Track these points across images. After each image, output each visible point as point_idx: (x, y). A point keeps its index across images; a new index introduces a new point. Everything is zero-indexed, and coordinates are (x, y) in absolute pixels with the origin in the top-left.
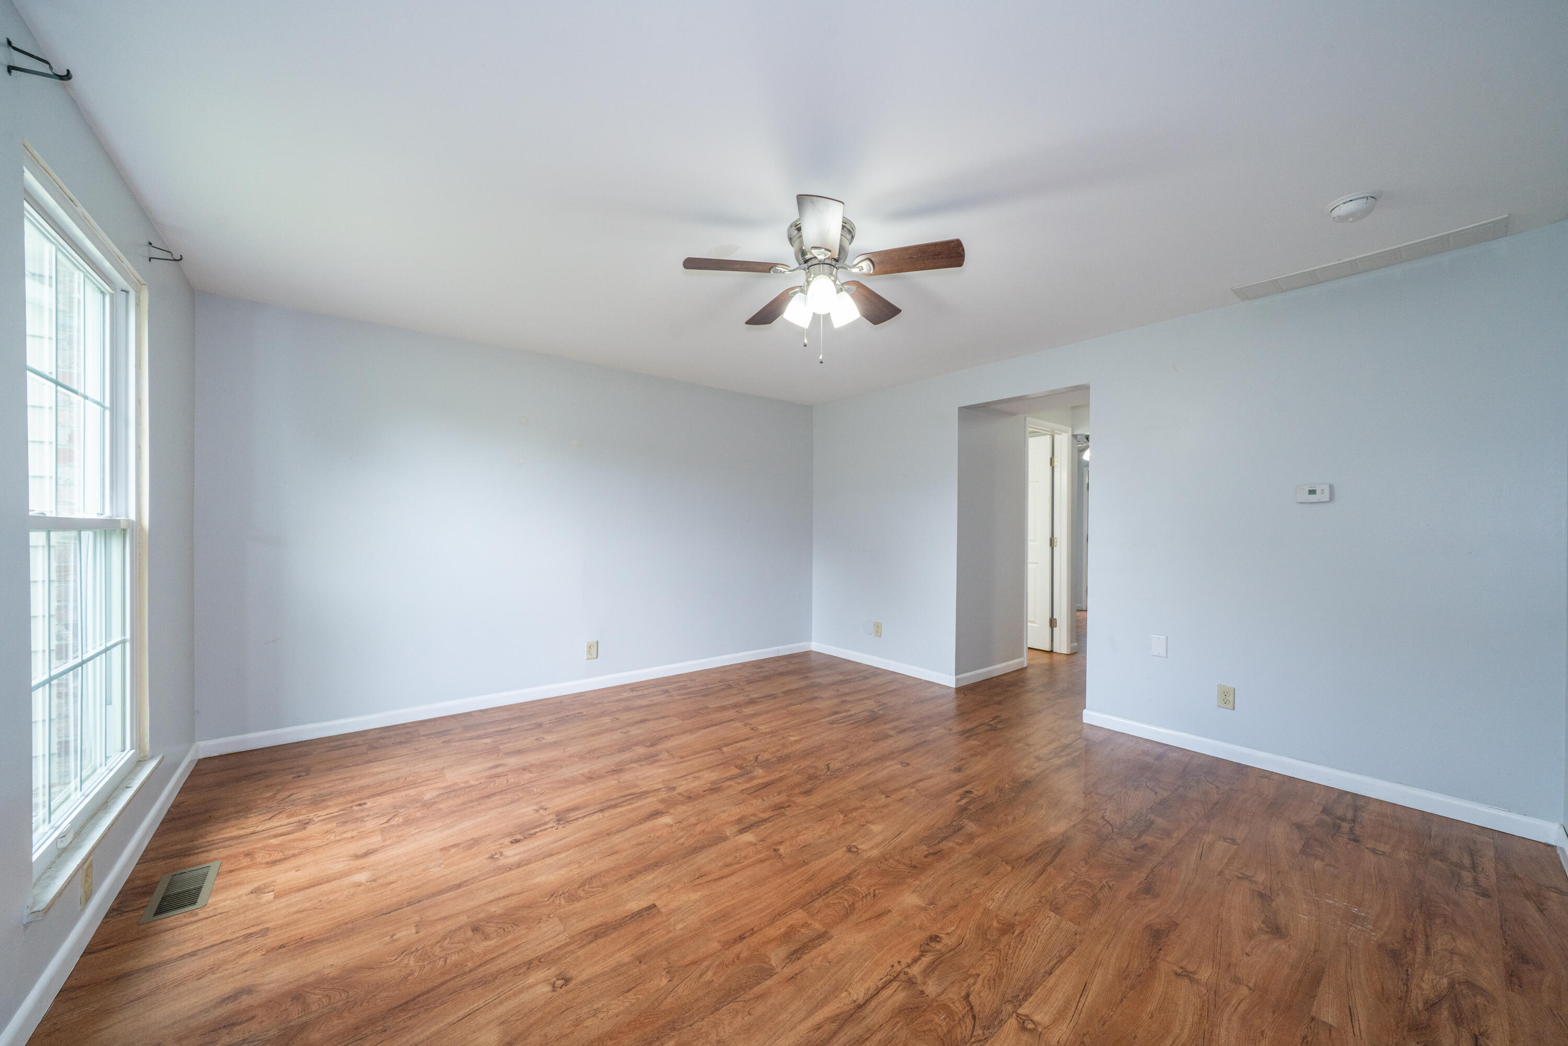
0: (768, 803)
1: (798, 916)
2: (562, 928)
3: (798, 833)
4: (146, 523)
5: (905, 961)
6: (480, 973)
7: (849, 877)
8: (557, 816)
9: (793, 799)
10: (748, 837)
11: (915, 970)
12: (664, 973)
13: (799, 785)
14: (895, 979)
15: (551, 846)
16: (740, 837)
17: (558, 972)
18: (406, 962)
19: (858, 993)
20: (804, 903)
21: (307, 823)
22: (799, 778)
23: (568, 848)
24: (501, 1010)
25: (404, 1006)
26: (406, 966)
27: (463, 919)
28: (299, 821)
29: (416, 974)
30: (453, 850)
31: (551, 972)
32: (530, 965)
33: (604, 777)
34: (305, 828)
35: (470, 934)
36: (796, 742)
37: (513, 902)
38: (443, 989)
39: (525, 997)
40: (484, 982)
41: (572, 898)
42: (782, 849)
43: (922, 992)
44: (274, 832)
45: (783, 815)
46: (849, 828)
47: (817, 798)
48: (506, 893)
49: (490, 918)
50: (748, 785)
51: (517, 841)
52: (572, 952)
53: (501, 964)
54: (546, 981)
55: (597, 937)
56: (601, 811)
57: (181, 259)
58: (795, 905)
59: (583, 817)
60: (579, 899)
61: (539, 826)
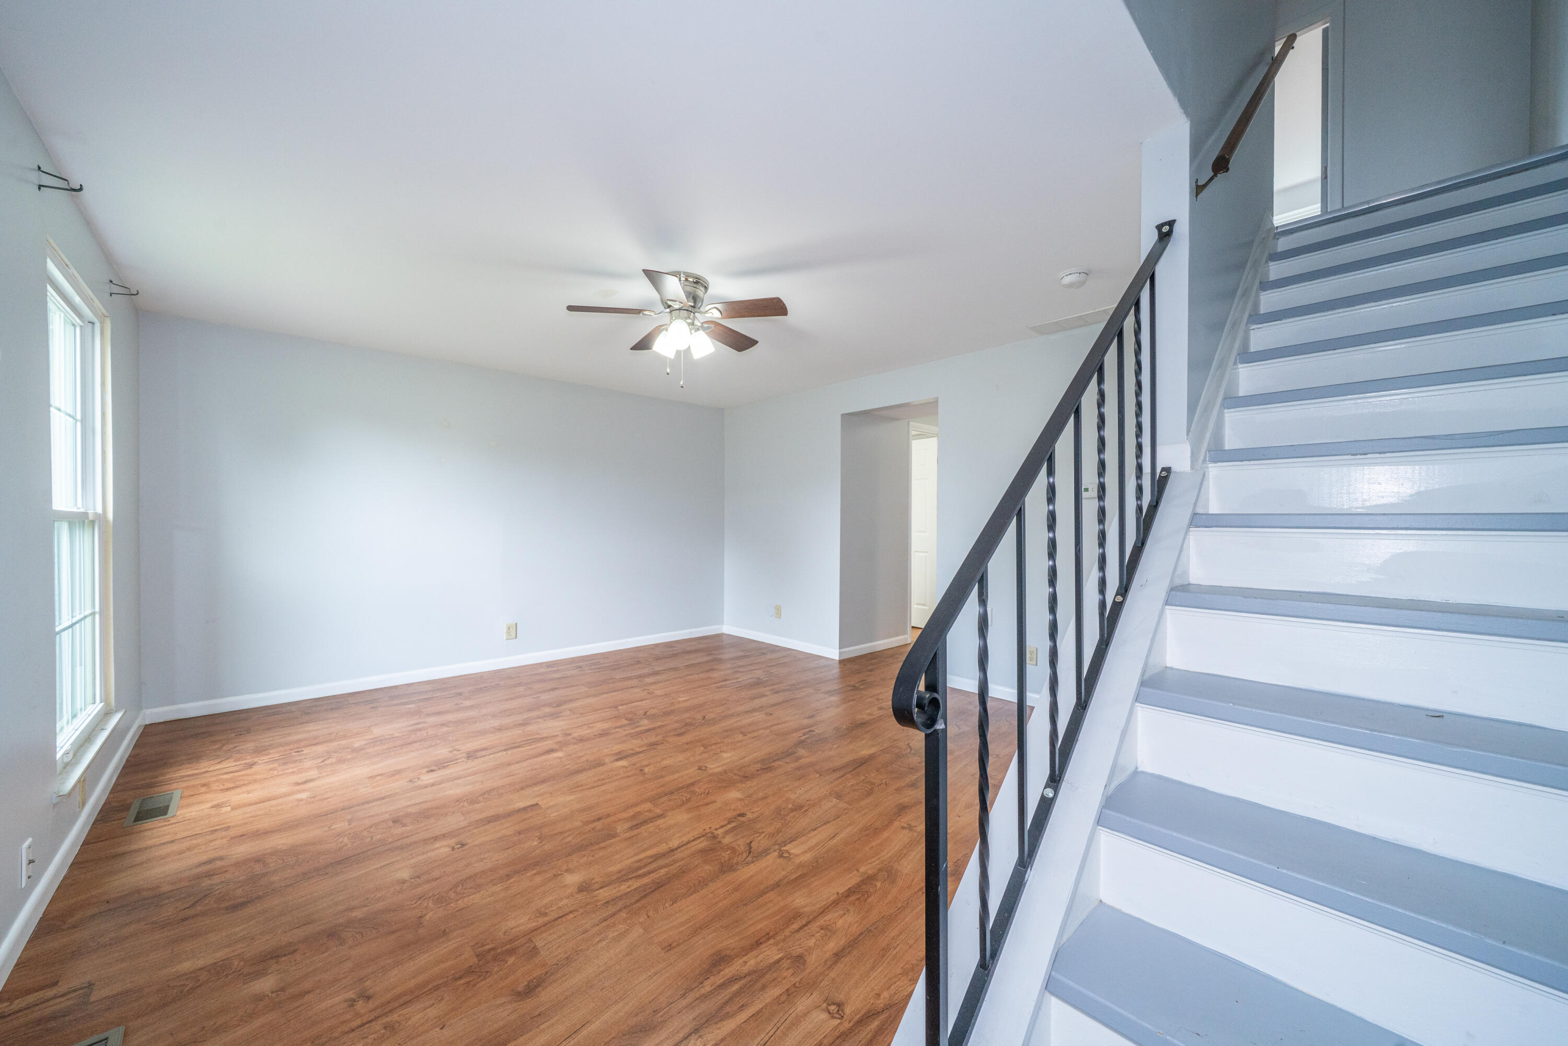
0: (646, 741)
1: (648, 805)
2: (463, 818)
3: (663, 759)
4: (110, 516)
5: (714, 827)
6: (399, 844)
7: (693, 784)
8: (467, 754)
9: (667, 739)
10: (623, 763)
11: (720, 831)
12: (537, 839)
13: (675, 729)
14: (703, 836)
15: (460, 773)
16: (615, 763)
17: (457, 841)
18: (341, 840)
19: (674, 843)
20: (653, 800)
21: (253, 765)
22: (676, 725)
23: (475, 773)
24: (413, 861)
25: (339, 863)
26: (341, 842)
27: (387, 816)
28: (246, 764)
29: (349, 846)
30: (378, 778)
31: (452, 842)
32: (436, 839)
33: (512, 728)
34: (251, 768)
35: (391, 824)
36: (685, 701)
37: (424, 806)
38: (370, 853)
39: (432, 854)
40: (401, 848)
41: (473, 802)
42: (646, 770)
43: (720, 842)
44: (225, 771)
45: (654, 749)
46: (705, 755)
47: (688, 738)
48: (422, 801)
49: (408, 815)
50: (632, 731)
51: (432, 771)
52: (469, 831)
53: (415, 838)
54: (448, 846)
55: (489, 822)
56: (505, 750)
57: (138, 294)
58: (646, 801)
59: (489, 755)
60: (479, 802)
61: (453, 761)
